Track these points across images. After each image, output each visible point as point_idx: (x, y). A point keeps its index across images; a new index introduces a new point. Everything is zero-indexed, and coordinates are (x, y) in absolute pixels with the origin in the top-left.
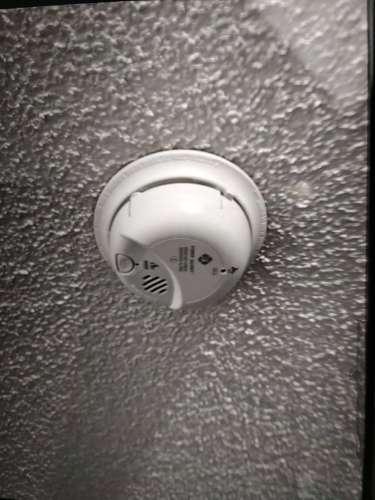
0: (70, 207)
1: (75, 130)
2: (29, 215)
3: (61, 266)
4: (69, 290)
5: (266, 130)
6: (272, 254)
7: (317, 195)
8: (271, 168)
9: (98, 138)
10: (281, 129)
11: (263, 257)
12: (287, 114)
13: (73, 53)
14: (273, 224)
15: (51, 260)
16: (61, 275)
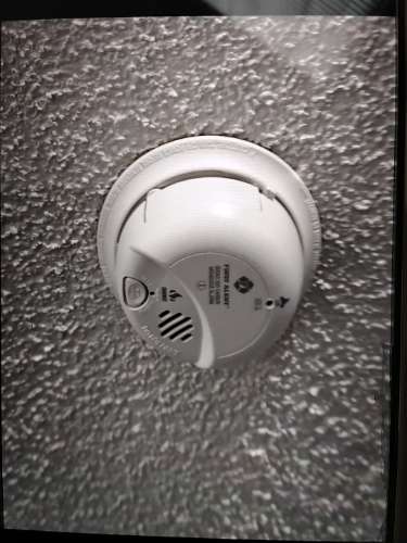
0: (69, 209)
1: (86, 111)
2: (13, 220)
3: (47, 296)
4: (53, 336)
5: (307, 114)
6: (332, 277)
7: (377, 193)
8: (318, 158)
9: (112, 121)
10: (324, 113)
11: (320, 281)
12: (328, 95)
13: (92, 31)
14: (329, 232)
15: (32, 287)
16: (45, 310)
